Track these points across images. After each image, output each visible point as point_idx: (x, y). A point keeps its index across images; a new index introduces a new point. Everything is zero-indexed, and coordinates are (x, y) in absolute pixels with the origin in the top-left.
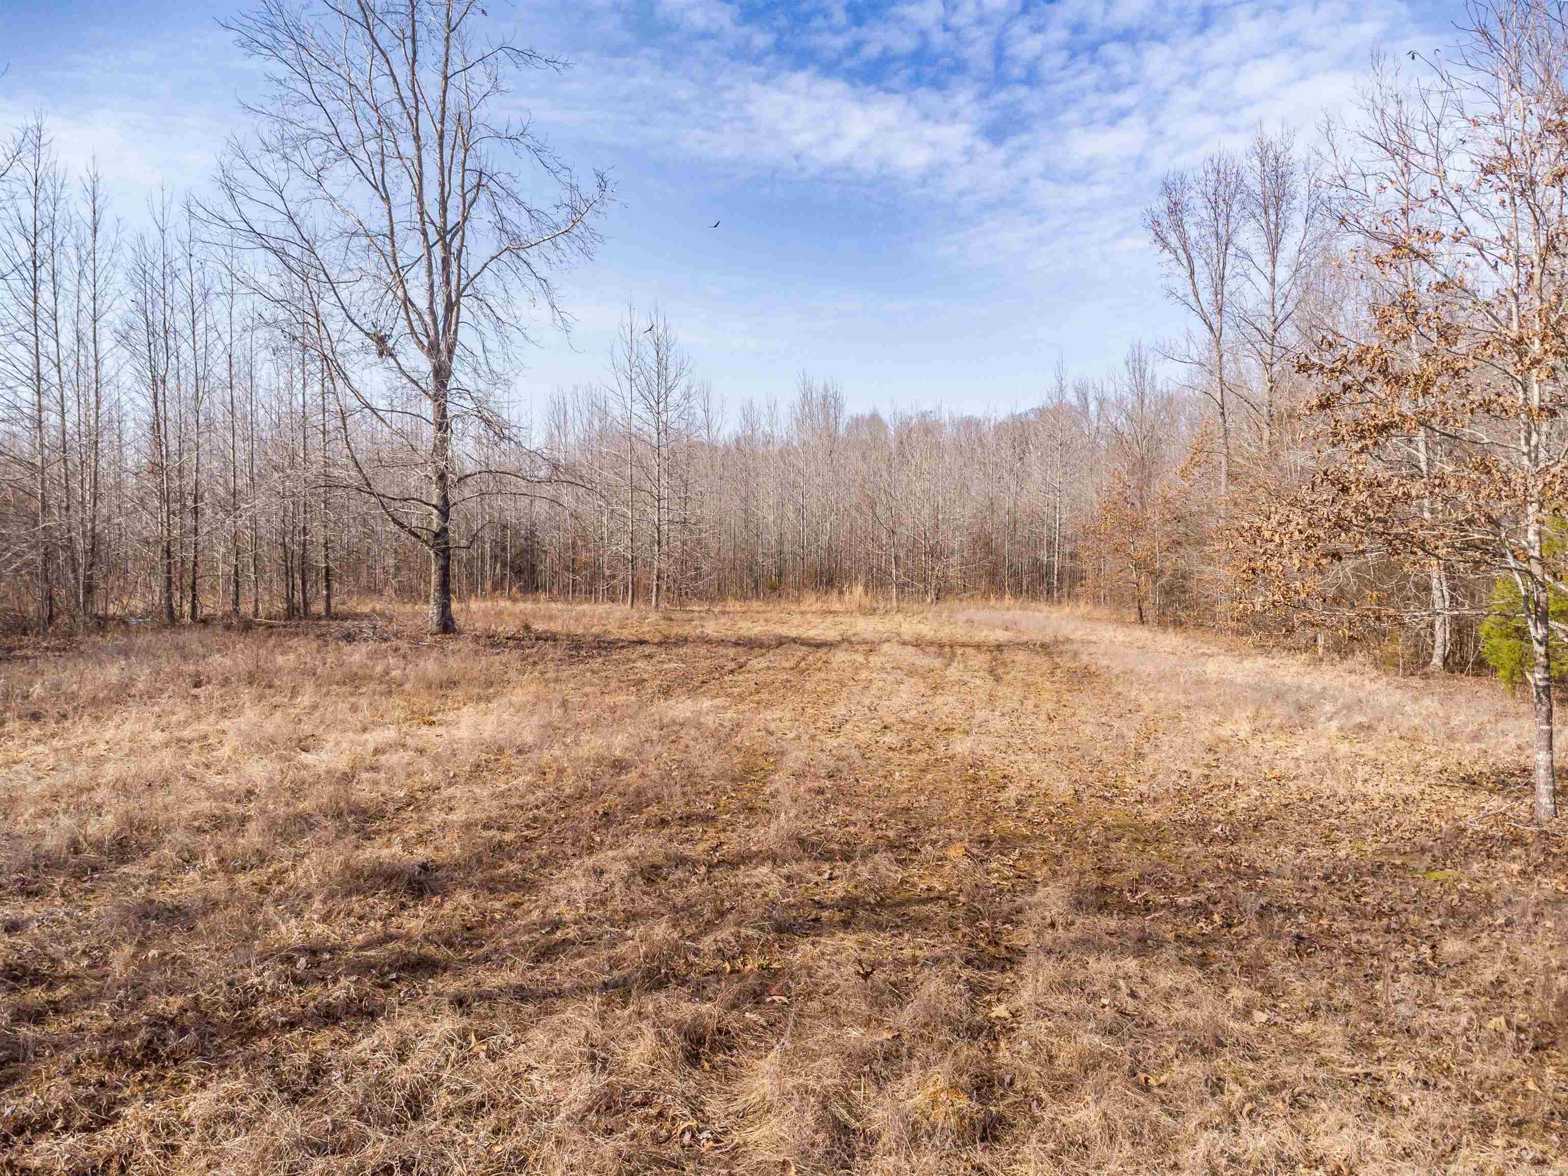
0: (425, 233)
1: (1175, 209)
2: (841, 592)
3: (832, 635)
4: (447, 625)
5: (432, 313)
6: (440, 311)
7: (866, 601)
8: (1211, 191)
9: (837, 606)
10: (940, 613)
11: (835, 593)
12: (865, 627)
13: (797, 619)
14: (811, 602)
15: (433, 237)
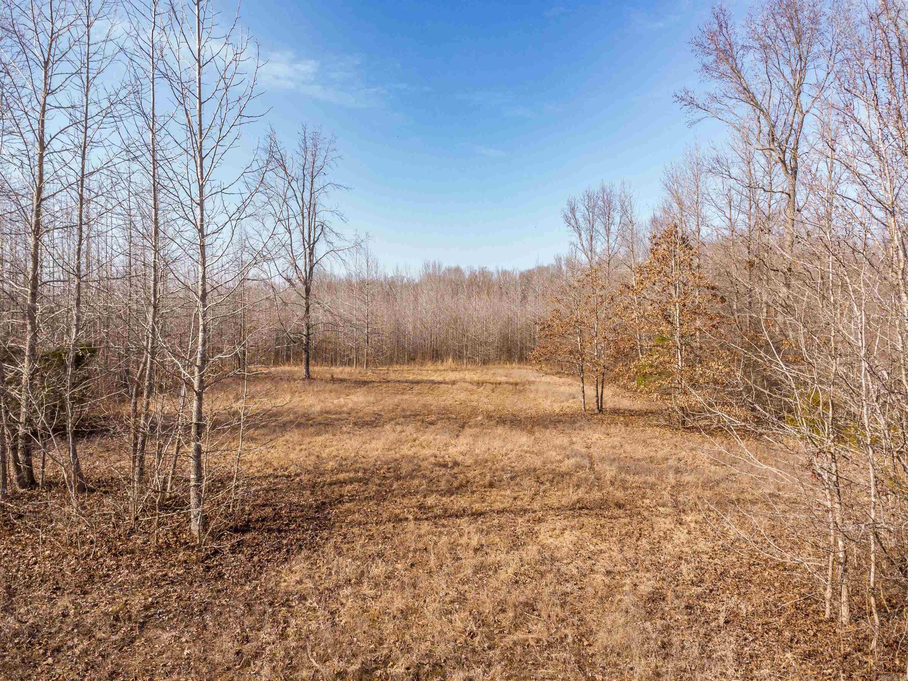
0: (304, 245)
1: (573, 210)
2: (443, 361)
3: (440, 379)
4: (308, 376)
5: (305, 270)
6: (308, 270)
7: (453, 366)
8: (586, 204)
9: (440, 368)
10: (482, 371)
11: (440, 362)
12: (451, 376)
13: (425, 373)
14: (429, 366)
15: (307, 246)
